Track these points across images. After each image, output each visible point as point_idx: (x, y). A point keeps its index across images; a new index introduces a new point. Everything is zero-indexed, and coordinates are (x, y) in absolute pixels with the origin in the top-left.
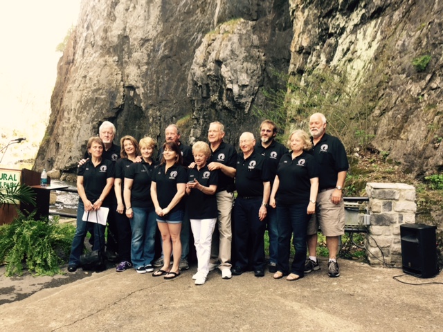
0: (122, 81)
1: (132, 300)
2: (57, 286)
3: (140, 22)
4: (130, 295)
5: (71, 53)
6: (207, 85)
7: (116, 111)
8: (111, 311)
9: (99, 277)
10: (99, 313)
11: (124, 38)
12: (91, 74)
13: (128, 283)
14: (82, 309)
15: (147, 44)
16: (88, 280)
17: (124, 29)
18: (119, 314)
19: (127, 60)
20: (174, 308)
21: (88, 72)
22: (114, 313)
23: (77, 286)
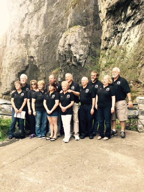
0: (28, 54)
1: (37, 151)
2: (5, 146)
3: (35, 28)
4: (36, 149)
5: (5, 43)
6: (65, 55)
7: (25, 68)
8: (28, 156)
9: (22, 141)
10: (23, 157)
11: (28, 36)
12: (14, 51)
13: (35, 143)
14: (16, 155)
15: (38, 38)
16: (18, 143)
17: (28, 32)
18: (32, 157)
19: (29, 45)
20: (55, 154)
21: (12, 51)
22: (30, 157)
23: (13, 145)
